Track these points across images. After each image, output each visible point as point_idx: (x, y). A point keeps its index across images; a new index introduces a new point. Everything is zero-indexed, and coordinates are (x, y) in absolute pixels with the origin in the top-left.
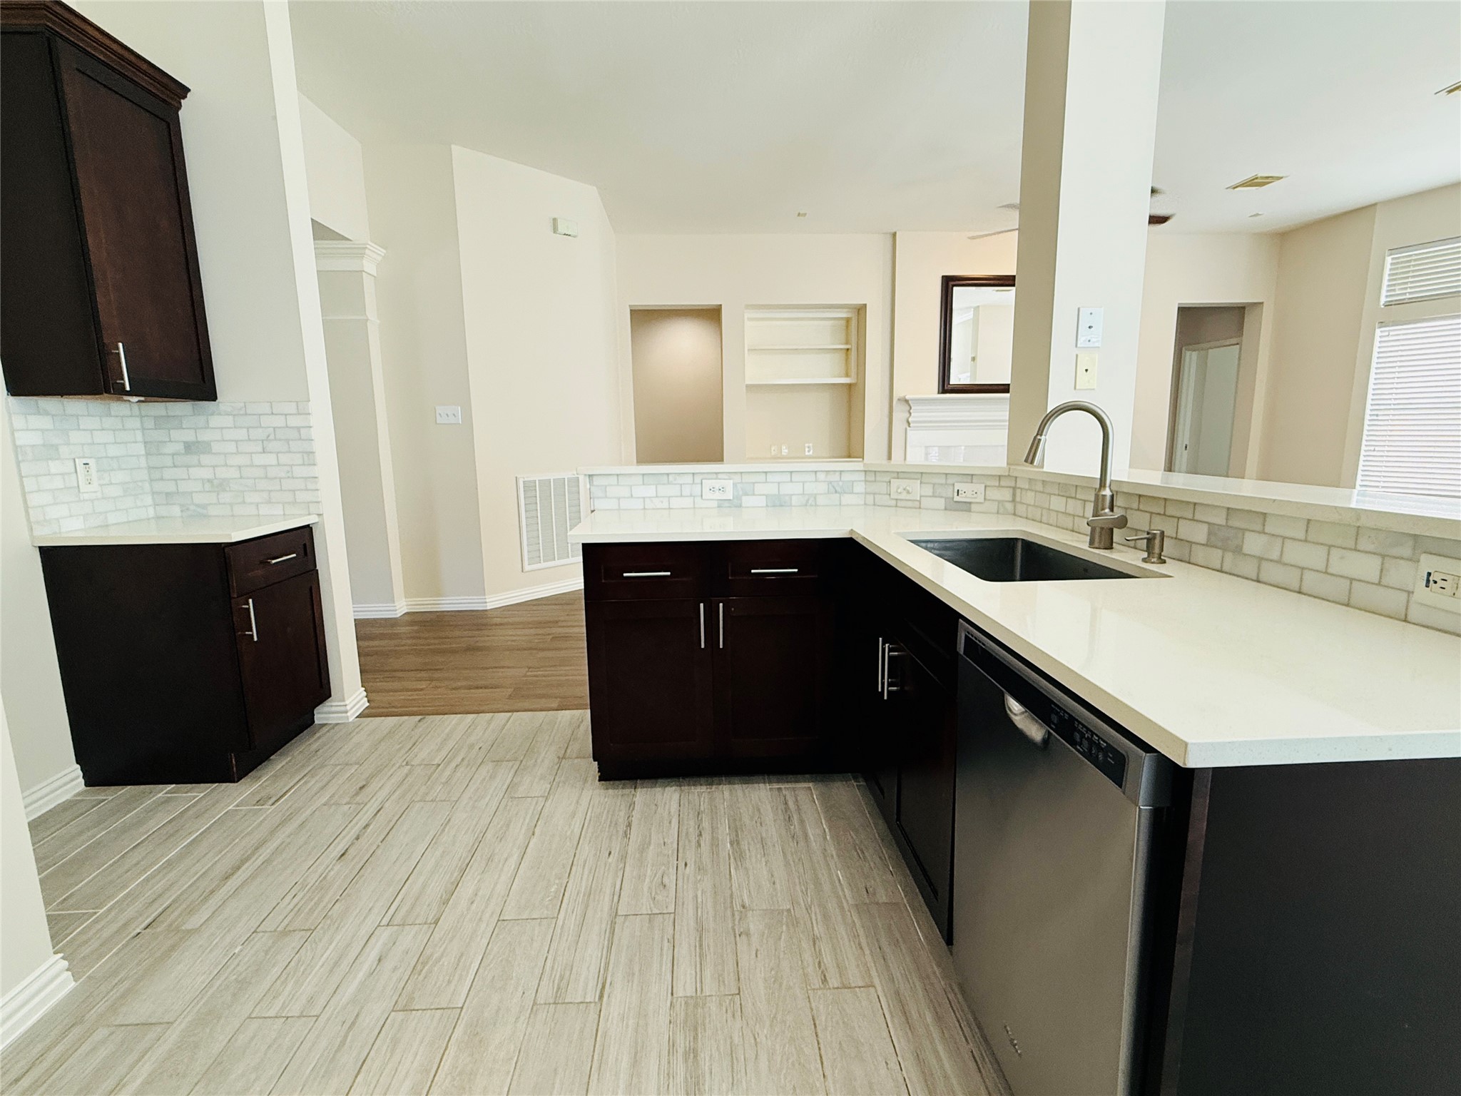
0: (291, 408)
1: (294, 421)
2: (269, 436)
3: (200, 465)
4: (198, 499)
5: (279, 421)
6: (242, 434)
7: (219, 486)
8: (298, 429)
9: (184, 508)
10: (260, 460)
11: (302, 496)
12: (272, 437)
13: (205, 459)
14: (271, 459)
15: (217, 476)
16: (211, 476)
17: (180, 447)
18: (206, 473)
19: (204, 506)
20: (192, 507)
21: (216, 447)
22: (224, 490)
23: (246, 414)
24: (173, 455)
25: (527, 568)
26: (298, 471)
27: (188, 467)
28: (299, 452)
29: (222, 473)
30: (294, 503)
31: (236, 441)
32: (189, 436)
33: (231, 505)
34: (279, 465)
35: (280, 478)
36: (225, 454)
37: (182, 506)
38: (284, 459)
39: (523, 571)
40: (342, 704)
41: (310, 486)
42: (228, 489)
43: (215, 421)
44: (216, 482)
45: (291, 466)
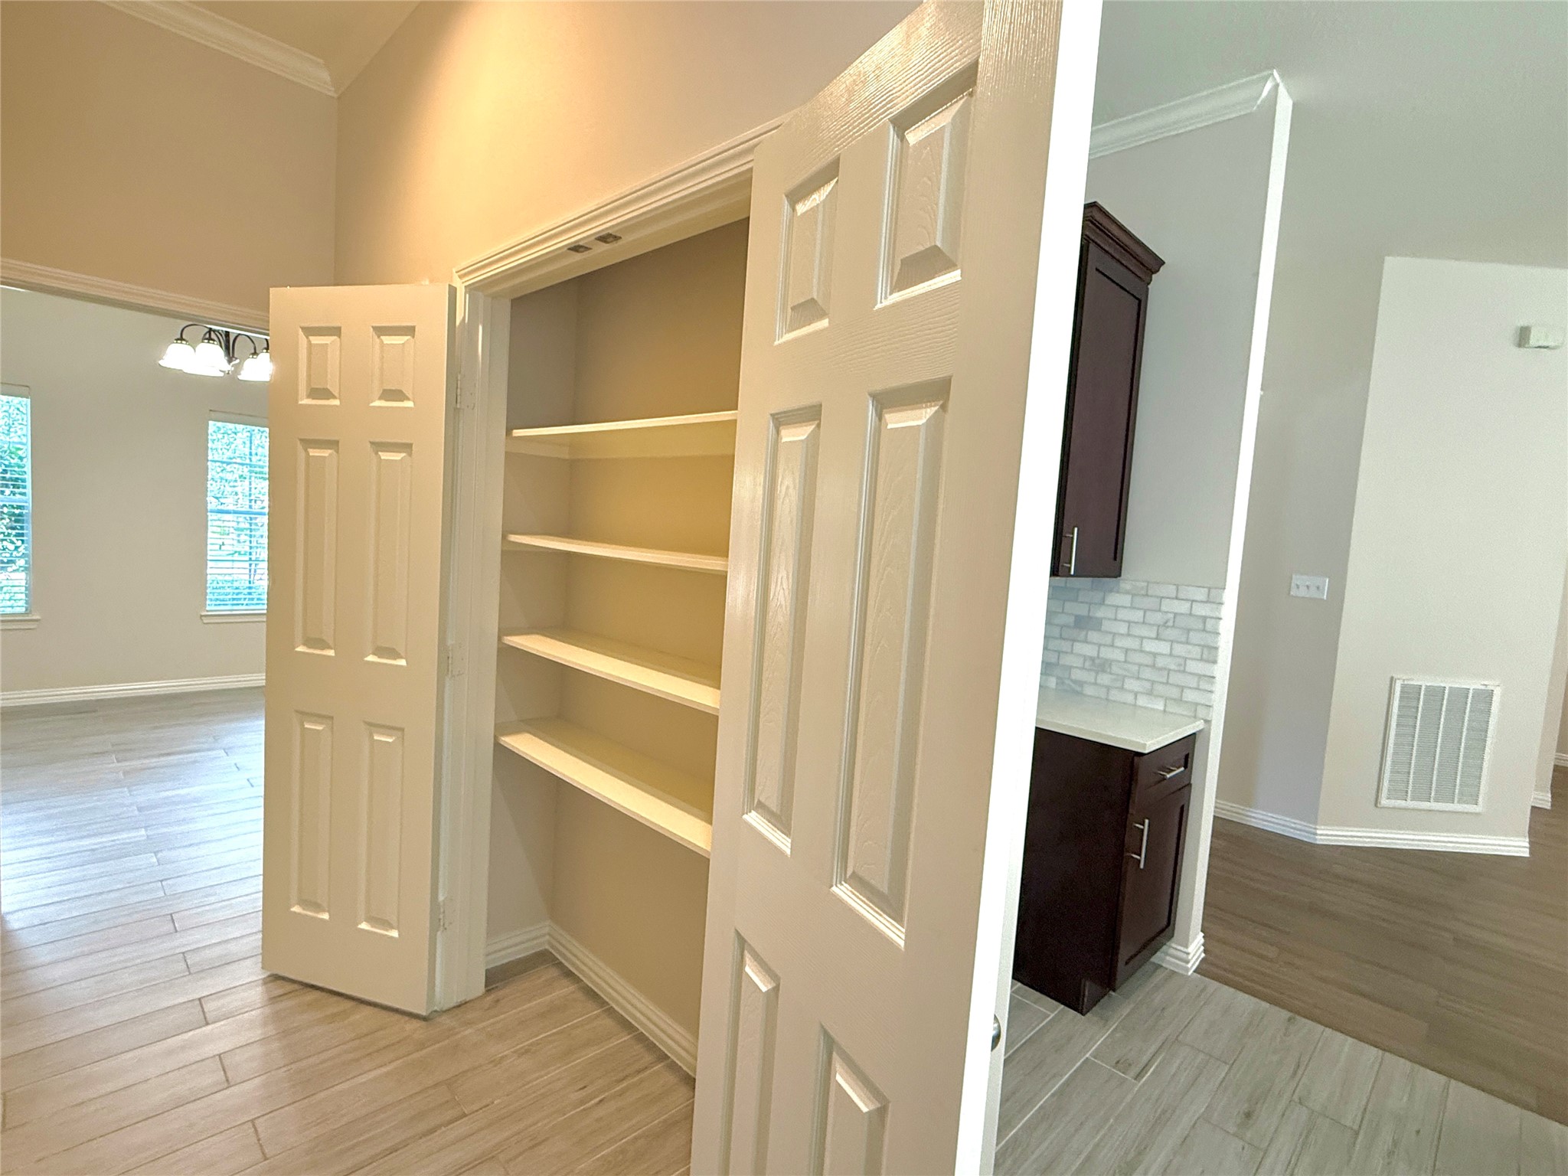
0: (1200, 594)
1: (1200, 610)
2: (1166, 623)
3: (1086, 641)
4: (1077, 675)
5: (1183, 607)
6: (1138, 615)
7: (1100, 666)
8: (1204, 619)
9: (1061, 681)
10: (1150, 646)
11: (1190, 696)
12: (1170, 624)
13: (1093, 636)
14: (1163, 647)
15: (1101, 655)
16: (1095, 654)
17: (1071, 620)
18: (1089, 650)
19: (1081, 684)
20: (1067, 682)
21: (1106, 625)
22: (1104, 671)
23: (1147, 595)
24: (1062, 627)
25: (1384, 802)
26: (1193, 667)
27: (1074, 640)
28: (1199, 645)
29: (1107, 653)
30: (1179, 701)
31: (1129, 622)
32: (1082, 610)
33: (1108, 688)
34: (1171, 655)
35: (1170, 670)
36: (1114, 634)
37: (1058, 678)
38: (1179, 649)
39: (1376, 805)
40: (1185, 950)
41: (1204, 685)
42: (1109, 671)
43: (1114, 599)
44: (1097, 661)
45: (1186, 659)
